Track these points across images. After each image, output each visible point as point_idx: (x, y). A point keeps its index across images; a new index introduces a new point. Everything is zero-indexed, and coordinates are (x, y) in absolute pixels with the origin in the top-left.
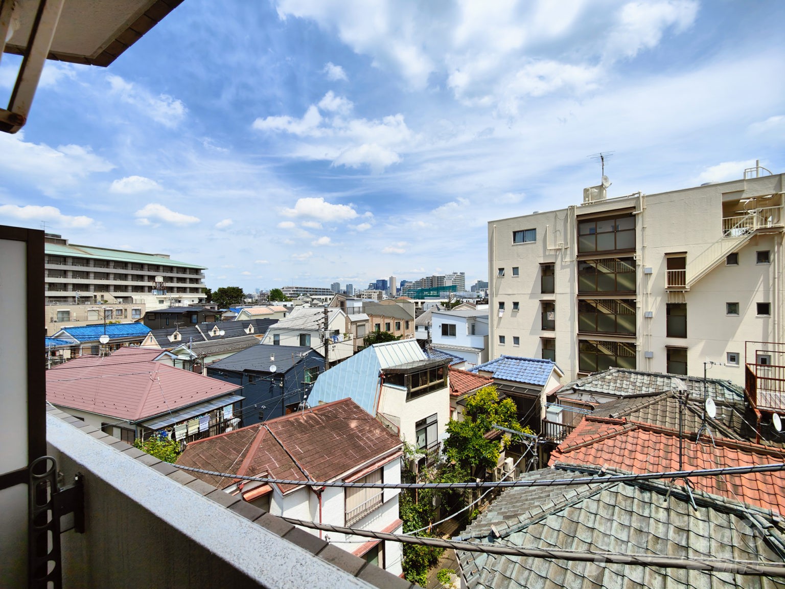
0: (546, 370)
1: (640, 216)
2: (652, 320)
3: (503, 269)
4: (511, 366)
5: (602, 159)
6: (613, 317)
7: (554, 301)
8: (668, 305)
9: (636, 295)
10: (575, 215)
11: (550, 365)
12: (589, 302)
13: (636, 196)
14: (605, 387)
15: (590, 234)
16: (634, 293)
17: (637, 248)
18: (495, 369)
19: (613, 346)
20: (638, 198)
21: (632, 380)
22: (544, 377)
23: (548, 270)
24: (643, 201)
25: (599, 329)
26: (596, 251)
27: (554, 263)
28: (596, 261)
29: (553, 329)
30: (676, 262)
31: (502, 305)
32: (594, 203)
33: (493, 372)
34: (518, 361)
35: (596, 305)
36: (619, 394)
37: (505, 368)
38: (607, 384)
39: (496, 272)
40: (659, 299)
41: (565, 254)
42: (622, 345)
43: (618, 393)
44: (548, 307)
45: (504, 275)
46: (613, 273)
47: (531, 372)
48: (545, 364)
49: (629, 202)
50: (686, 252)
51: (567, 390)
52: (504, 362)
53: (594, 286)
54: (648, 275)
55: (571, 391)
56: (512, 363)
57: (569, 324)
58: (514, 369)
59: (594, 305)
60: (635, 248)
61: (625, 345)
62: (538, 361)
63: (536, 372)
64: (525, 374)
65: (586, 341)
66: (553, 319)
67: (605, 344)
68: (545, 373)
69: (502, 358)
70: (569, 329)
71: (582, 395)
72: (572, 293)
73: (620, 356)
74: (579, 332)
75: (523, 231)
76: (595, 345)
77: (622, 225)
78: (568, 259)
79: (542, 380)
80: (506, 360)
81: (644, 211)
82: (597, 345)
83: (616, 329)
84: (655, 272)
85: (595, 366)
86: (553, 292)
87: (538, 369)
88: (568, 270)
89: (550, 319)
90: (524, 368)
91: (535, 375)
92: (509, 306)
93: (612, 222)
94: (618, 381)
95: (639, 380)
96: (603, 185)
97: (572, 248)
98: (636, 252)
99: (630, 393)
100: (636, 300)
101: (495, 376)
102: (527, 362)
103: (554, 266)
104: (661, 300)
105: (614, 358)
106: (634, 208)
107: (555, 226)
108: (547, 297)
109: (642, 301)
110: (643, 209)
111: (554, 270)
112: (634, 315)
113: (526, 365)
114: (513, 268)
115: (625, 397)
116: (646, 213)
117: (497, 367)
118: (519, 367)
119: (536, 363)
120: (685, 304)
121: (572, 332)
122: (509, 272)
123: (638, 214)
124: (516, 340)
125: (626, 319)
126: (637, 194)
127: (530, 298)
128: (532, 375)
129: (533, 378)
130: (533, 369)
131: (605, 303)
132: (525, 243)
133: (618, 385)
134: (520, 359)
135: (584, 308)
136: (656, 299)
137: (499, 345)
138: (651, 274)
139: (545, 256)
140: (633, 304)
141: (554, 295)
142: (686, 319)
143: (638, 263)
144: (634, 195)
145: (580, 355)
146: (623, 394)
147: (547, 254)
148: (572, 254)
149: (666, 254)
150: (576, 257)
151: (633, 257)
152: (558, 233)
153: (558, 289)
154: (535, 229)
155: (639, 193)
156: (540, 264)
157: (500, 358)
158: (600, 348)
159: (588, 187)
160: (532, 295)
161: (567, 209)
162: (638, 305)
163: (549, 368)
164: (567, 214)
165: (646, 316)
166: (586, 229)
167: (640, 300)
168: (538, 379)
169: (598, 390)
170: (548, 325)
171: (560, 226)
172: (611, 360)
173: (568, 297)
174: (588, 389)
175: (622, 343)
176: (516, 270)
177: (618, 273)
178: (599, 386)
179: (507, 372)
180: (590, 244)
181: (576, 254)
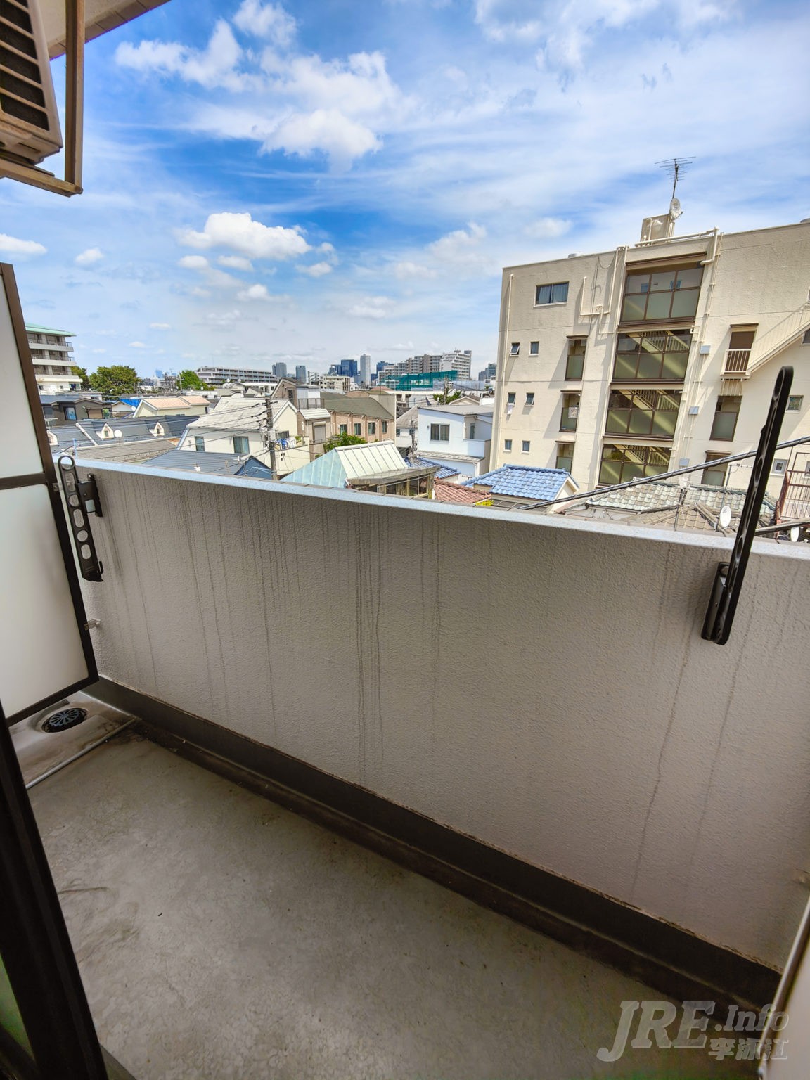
0: (557, 483)
1: (710, 268)
2: (697, 417)
3: (518, 344)
4: (515, 478)
5: (677, 170)
6: (650, 414)
7: (580, 391)
8: (720, 398)
9: (683, 384)
10: (625, 262)
11: (563, 475)
12: (623, 393)
13: (711, 234)
14: (623, 501)
15: (641, 294)
16: (681, 381)
17: (697, 317)
18: (495, 483)
19: (643, 452)
20: (713, 238)
21: (656, 492)
22: (553, 490)
23: (577, 346)
24: (718, 244)
25: (631, 431)
26: (645, 319)
27: (586, 336)
28: (642, 335)
29: (574, 430)
30: (742, 338)
31: (512, 397)
32: (654, 242)
33: (491, 486)
34: (525, 471)
35: (632, 398)
37: (507, 481)
38: (627, 498)
39: (508, 349)
40: (710, 389)
41: (603, 323)
42: (654, 450)
43: (637, 508)
44: (571, 399)
45: (518, 354)
46: (661, 352)
47: (539, 484)
48: (557, 475)
49: (700, 244)
50: (757, 325)
51: (579, 506)
52: (507, 473)
53: (634, 371)
54: (703, 355)
55: (585, 508)
56: (517, 474)
57: (594, 423)
58: (518, 482)
59: (629, 397)
60: (694, 317)
61: (658, 451)
62: (549, 472)
63: (544, 485)
64: (531, 488)
65: (612, 446)
66: (575, 417)
67: (635, 449)
68: (556, 486)
69: (505, 468)
70: (594, 430)
71: (596, 512)
72: (604, 380)
73: (650, 465)
74: (605, 434)
75: (551, 285)
76: (622, 451)
77: (685, 280)
78: (606, 331)
79: (550, 494)
80: (510, 470)
81: (716, 260)
82: (625, 450)
83: (651, 429)
84: (712, 352)
85: (618, 477)
86: (580, 379)
87: (547, 482)
88: (604, 347)
89: (572, 416)
90: (531, 480)
91: (542, 489)
92: (521, 399)
93: (672, 276)
94: (641, 494)
96: (670, 214)
97: (614, 314)
98: (694, 322)
100: (682, 390)
101: (494, 491)
102: (535, 473)
103: (586, 340)
104: (712, 393)
105: (642, 467)
106: (705, 253)
107: (595, 278)
108: (572, 386)
109: (690, 392)
110: (716, 256)
111: (585, 347)
112: (676, 411)
113: (533, 476)
114: (532, 343)
115: (643, 512)
116: (719, 264)
117: (497, 479)
118: (525, 479)
119: (546, 474)
120: (740, 397)
121: (597, 434)
122: (525, 349)
123: (708, 264)
124: (526, 445)
125: (666, 417)
126: (713, 231)
127: (550, 387)
128: (538, 489)
129: (540, 493)
130: (541, 481)
131: (644, 394)
132: (551, 304)
134: (527, 470)
135: (618, 401)
136: (707, 390)
137: (504, 452)
138: (707, 355)
139: (576, 324)
140: (677, 395)
141: (581, 383)
142: (738, 415)
143: (695, 338)
144: (708, 233)
145: (603, 463)
147: (579, 321)
148: (612, 323)
149: (732, 326)
150: (617, 327)
151: (689, 330)
152: (598, 289)
153: (587, 375)
154: (567, 283)
156: (567, 337)
157: (502, 468)
158: (629, 455)
159: (649, 216)
160: (553, 384)
161: (616, 252)
162: (683, 398)
163: (561, 479)
164: (614, 260)
165: (691, 413)
166: (637, 284)
167: (686, 390)
168: (545, 493)
169: (615, 505)
170: (568, 425)
171: (602, 279)
172: (638, 470)
173: (598, 386)
174: (603, 504)
175: (656, 448)
176: (535, 346)
177: (667, 352)
178: (617, 500)
179: (510, 485)
180: (638, 310)
181: (618, 323)
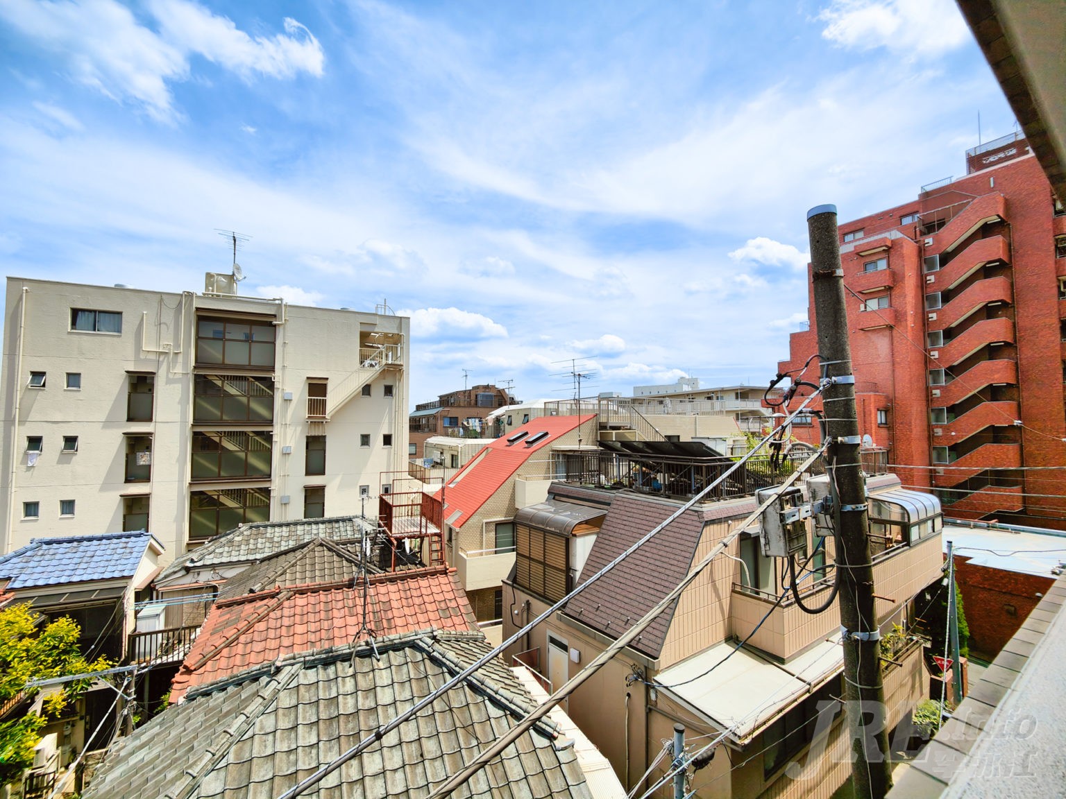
0: (136, 549)
1: (281, 328)
2: (291, 456)
3: (43, 374)
4: (58, 557)
5: (235, 240)
6: (242, 455)
7: (151, 434)
8: (308, 437)
9: (273, 425)
10: (194, 306)
11: (143, 538)
12: (208, 435)
13: (277, 302)
14: (233, 553)
15: (214, 339)
16: (270, 422)
17: (276, 367)
18: (16, 572)
19: (239, 495)
20: (280, 305)
21: (268, 535)
22: (132, 561)
23: (141, 384)
24: (285, 311)
25: (223, 474)
26: (223, 363)
27: (154, 373)
28: (223, 378)
29: (147, 479)
30: (317, 388)
31: (35, 442)
32: (223, 296)
33: (9, 579)
34: (75, 544)
35: (220, 440)
36: (253, 558)
37: (43, 563)
38: (237, 549)
39: (24, 379)
40: (299, 429)
41: (175, 362)
42: (252, 492)
43: (251, 557)
44: (138, 444)
45: (44, 385)
46: (245, 396)
47: (105, 558)
48: (133, 539)
49: (268, 307)
50: (327, 379)
51: (175, 573)
52: (40, 552)
53: (218, 413)
54: (287, 401)
55: (183, 572)
56: (61, 551)
57: (176, 469)
58: (64, 562)
59: (217, 439)
60: (274, 367)
61: (256, 492)
62: (119, 537)
63: (116, 557)
64: (92, 565)
65: (202, 493)
66: (147, 463)
68: (135, 555)
69: (34, 545)
70: (176, 477)
71: (198, 574)
72: (184, 422)
74: (192, 481)
75: (95, 311)
76: (216, 497)
77: (259, 334)
78: (179, 369)
79: (129, 567)
80: (45, 547)
81: (285, 323)
82: (218, 496)
83: (247, 472)
84: (295, 398)
85: (214, 527)
86: (150, 420)
87: (119, 551)
88: (178, 387)
89: (142, 463)
90: (89, 554)
91: (113, 563)
92: (53, 444)
93: (246, 329)
94: (252, 541)
95: (277, 534)
96: (234, 275)
97: (187, 354)
98: (274, 371)
99: (267, 553)
100: (272, 432)
101: (17, 585)
102: (95, 542)
103: (153, 377)
104: (301, 430)
106: (275, 316)
107: (159, 314)
108: (138, 428)
109: (280, 433)
110: (285, 320)
111: (153, 385)
112: (270, 451)
113: (93, 548)
114: (68, 374)
115: (263, 560)
116: (288, 325)
117: (21, 565)
118: (77, 555)
119: (115, 541)
120: (325, 437)
121: (181, 481)
122: (56, 380)
123: (279, 325)
124: (68, 506)
125: (259, 457)
126: (278, 300)
127: (104, 427)
128: (107, 563)
129: (110, 569)
130: (109, 552)
131: (230, 435)
132: (97, 332)
133: (251, 546)
134: (80, 540)
135: (201, 443)
136: (295, 430)
138: (290, 400)
139: (137, 360)
140: (268, 437)
141: (152, 424)
142: (325, 453)
143: (277, 385)
144: (274, 300)
145: (192, 514)
146: (259, 556)
147: (142, 356)
148: (185, 363)
149: (308, 378)
150: (193, 368)
151: (271, 378)
152: (163, 326)
153: (159, 412)
154: (120, 313)
155: (281, 300)
156: (127, 372)
157: (29, 545)
158: (223, 499)
159: (213, 272)
160: (108, 423)
161: (182, 295)
162: (275, 439)
163: (141, 544)
164: (180, 303)
165: (284, 452)
166: (209, 330)
167: (277, 431)
168: (120, 568)
169: (225, 560)
170: (136, 472)
171: (168, 317)
172: (238, 514)
173: (176, 429)
174: (208, 563)
175: (252, 489)
176: (73, 379)
177: (251, 396)
178: (225, 554)
179: (50, 569)
180: (214, 352)
181: (193, 364)
